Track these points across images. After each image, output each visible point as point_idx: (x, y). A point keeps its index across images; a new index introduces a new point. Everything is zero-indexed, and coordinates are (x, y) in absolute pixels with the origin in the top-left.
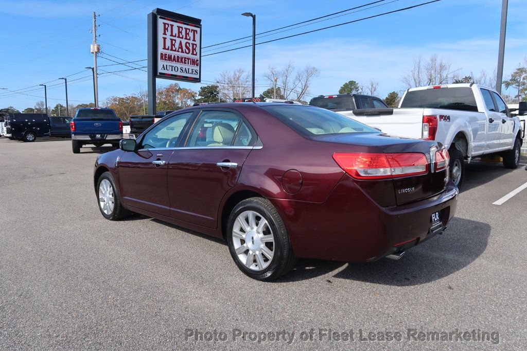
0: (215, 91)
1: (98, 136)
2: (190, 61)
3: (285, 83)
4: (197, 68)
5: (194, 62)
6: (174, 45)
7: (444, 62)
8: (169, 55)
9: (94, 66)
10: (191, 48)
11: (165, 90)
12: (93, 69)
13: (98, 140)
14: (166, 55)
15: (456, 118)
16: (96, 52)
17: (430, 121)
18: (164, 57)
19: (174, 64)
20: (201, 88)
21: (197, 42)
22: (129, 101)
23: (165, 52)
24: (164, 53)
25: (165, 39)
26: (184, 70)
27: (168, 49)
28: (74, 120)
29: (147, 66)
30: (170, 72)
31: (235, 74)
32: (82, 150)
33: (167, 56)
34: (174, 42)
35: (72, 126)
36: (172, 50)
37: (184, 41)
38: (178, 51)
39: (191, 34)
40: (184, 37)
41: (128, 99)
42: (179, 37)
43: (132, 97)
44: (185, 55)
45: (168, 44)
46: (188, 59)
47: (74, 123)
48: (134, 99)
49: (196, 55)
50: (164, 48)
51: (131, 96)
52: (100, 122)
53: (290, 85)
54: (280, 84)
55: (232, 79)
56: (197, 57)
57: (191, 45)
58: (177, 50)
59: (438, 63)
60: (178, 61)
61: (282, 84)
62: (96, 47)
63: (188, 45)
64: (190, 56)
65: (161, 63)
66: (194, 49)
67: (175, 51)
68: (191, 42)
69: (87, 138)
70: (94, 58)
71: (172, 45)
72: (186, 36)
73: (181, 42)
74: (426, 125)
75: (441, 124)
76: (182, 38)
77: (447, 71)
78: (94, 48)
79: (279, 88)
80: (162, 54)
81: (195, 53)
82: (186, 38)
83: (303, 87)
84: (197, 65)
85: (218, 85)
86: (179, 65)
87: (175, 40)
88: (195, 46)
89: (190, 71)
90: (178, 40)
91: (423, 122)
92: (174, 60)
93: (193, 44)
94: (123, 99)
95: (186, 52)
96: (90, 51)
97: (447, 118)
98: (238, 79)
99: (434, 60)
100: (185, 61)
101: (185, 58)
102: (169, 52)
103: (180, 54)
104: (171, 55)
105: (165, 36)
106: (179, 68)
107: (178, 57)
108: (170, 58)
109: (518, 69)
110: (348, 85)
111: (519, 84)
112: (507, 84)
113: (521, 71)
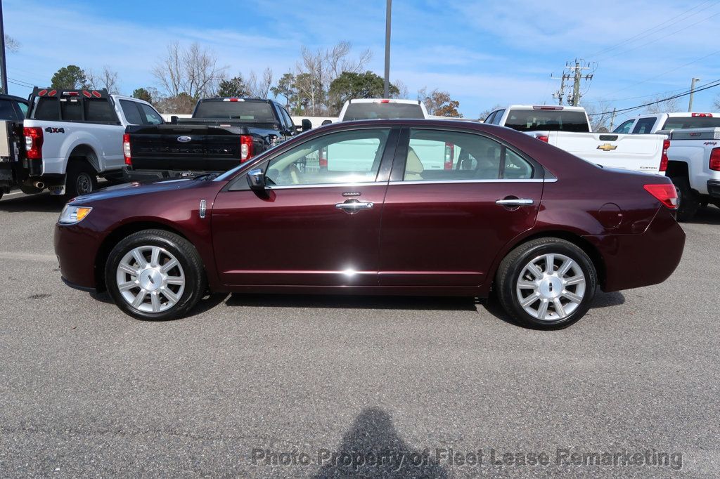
7: (208, 55)
59: (201, 54)
77: (212, 68)
99: (195, 50)
109: (285, 75)
110: (67, 72)
111: (288, 93)
112: (276, 92)
113: (288, 76)
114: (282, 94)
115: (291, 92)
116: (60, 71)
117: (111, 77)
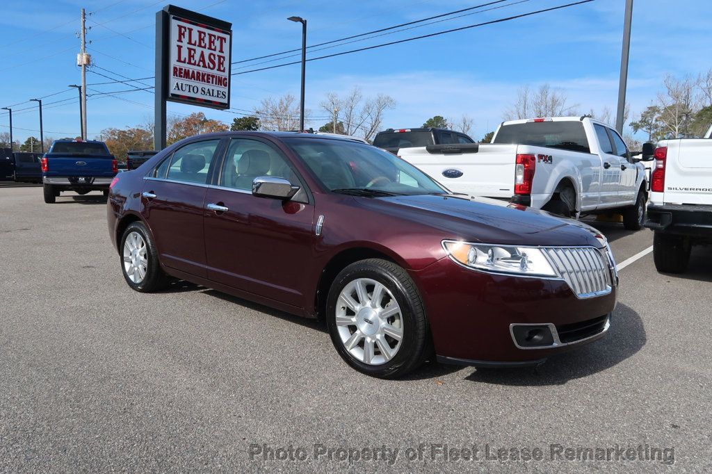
0: (254, 125)
1: (82, 179)
2: (214, 79)
3: (349, 117)
4: (225, 89)
5: (220, 81)
6: (193, 56)
7: (558, 95)
8: (185, 70)
9: (82, 85)
10: (216, 61)
11: (184, 121)
12: (80, 88)
13: (83, 184)
14: (181, 69)
15: (561, 159)
16: (85, 65)
17: (526, 162)
18: (178, 72)
19: (193, 83)
20: (235, 120)
21: (226, 54)
22: (133, 136)
23: (179, 65)
24: (178, 67)
25: (180, 47)
26: (206, 91)
27: (184, 62)
28: (48, 156)
29: (154, 86)
30: (186, 94)
31: (282, 103)
32: (57, 199)
33: (183, 71)
34: (192, 52)
35: (44, 164)
36: (190, 63)
37: (207, 52)
38: (199, 65)
39: (217, 43)
40: (207, 46)
41: (132, 133)
42: (200, 46)
43: (138, 130)
44: (207, 71)
45: (185, 54)
46: (213, 76)
47: (47, 161)
48: (140, 134)
49: (224, 71)
50: (179, 60)
51: (136, 128)
52: (84, 159)
53: (356, 120)
54: (342, 117)
55: (278, 110)
56: (226, 74)
57: (217, 58)
58: (197, 63)
59: (550, 95)
60: (198, 79)
61: (345, 118)
62: (84, 57)
63: (212, 57)
64: (215, 72)
65: (174, 81)
66: (221, 64)
67: (194, 64)
68: (217, 53)
69: (66, 182)
70: (82, 72)
71: (190, 56)
72: (210, 45)
73: (202, 52)
74: (521, 167)
75: (540, 165)
76: (205, 47)
77: (561, 107)
78: (81, 59)
79: (341, 123)
80: (175, 68)
81: (222, 69)
82: (210, 48)
83: (374, 122)
84: (225, 85)
85: (258, 116)
86: (200, 85)
87: (194, 50)
88: (222, 59)
89: (215, 94)
90: (199, 50)
91: (516, 163)
92: (193, 76)
93: (220, 57)
94: (124, 132)
95: (209, 67)
96: (76, 62)
97: (548, 159)
98: (286, 109)
99: (544, 92)
100: (208, 79)
101: (208, 75)
102: (185, 66)
103: (201, 70)
104: (189, 71)
105: (180, 44)
106: (200, 89)
107: (198, 73)
108: (187, 74)
109: (650, 108)
110: (433, 122)
111: (650, 127)
112: (636, 127)
113: (653, 110)
114: (644, 129)
115: (656, 127)
116: (428, 122)
117: (467, 123)
